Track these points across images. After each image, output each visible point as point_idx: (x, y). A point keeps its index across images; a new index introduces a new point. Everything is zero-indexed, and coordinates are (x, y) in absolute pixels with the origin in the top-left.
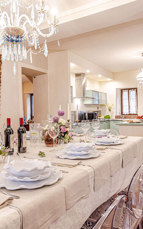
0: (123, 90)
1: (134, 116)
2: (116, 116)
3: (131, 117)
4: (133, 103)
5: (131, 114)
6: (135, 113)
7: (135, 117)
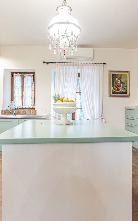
0: (15, 74)
1: (30, 111)
2: (2, 111)
3: (25, 112)
4: (28, 92)
5: (25, 108)
6: (31, 107)
7: (32, 112)
